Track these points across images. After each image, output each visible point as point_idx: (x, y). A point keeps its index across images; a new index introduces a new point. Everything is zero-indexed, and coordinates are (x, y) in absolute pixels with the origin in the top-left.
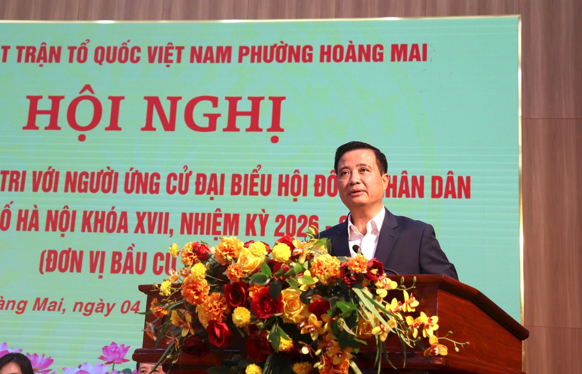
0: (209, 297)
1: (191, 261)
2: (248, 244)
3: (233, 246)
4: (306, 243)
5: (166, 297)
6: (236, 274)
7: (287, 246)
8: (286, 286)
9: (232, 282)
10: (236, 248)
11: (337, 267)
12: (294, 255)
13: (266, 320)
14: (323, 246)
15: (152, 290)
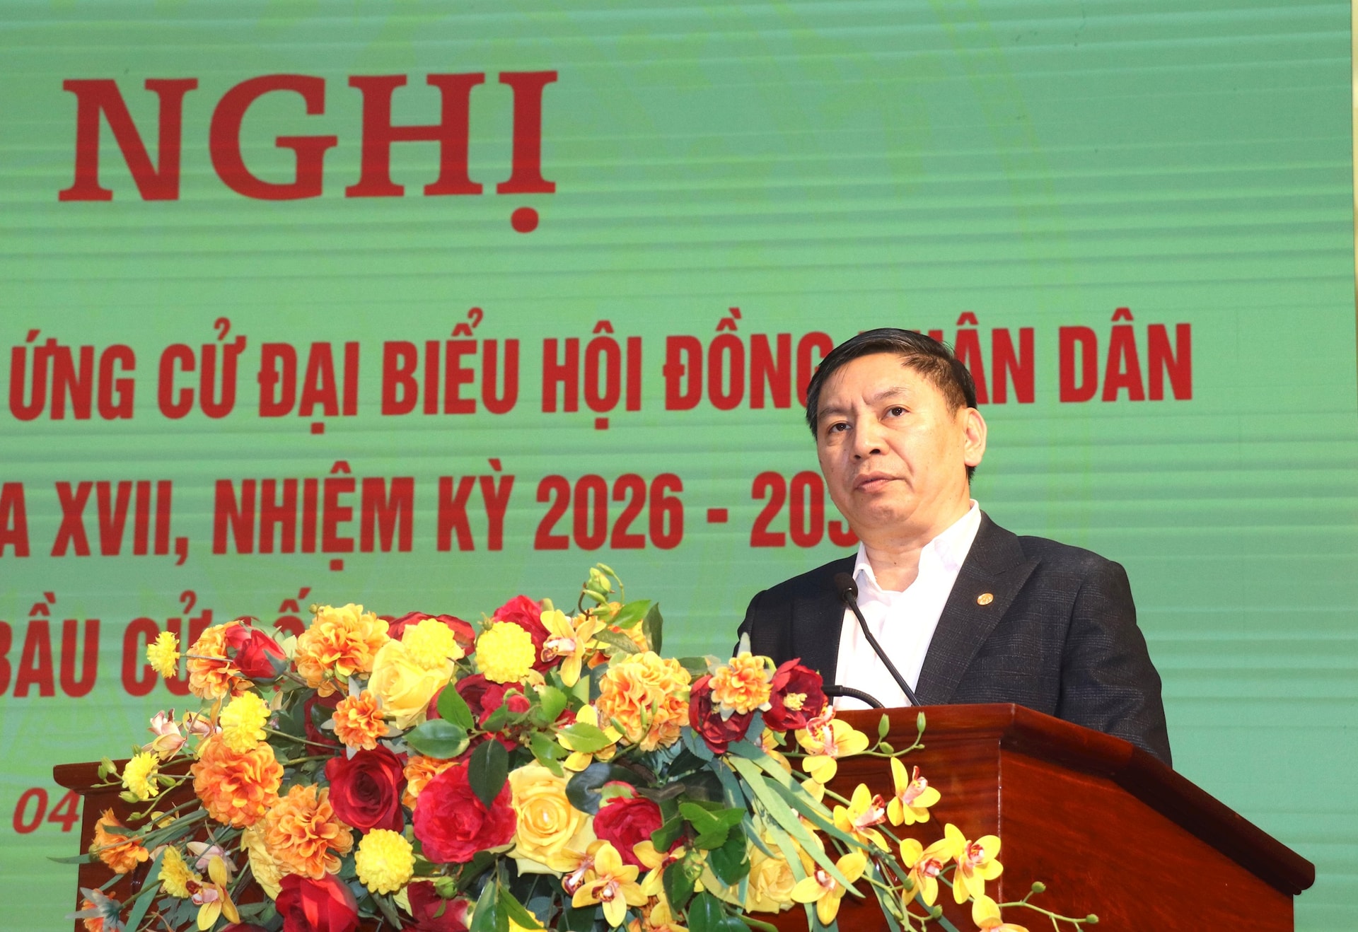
0: (281, 799)
1: (220, 685)
2: (402, 624)
3: (351, 635)
4: (584, 617)
5: (141, 806)
6: (363, 727)
7: (522, 629)
8: (520, 757)
9: (351, 752)
10: (364, 641)
11: (679, 692)
12: (546, 658)
13: (462, 867)
14: (639, 625)
15: (98, 786)
